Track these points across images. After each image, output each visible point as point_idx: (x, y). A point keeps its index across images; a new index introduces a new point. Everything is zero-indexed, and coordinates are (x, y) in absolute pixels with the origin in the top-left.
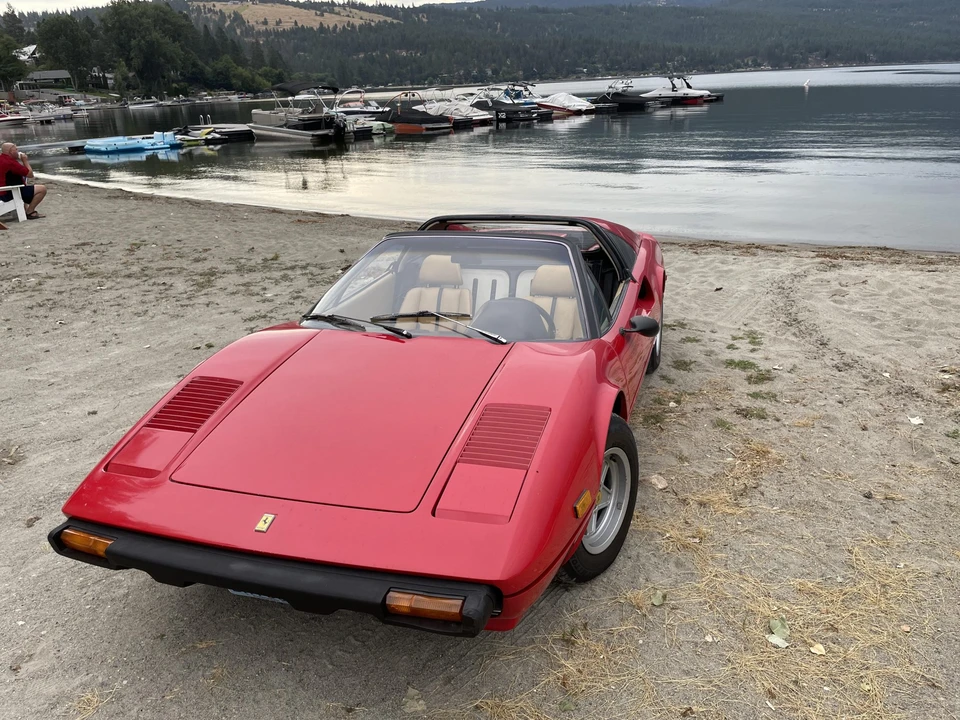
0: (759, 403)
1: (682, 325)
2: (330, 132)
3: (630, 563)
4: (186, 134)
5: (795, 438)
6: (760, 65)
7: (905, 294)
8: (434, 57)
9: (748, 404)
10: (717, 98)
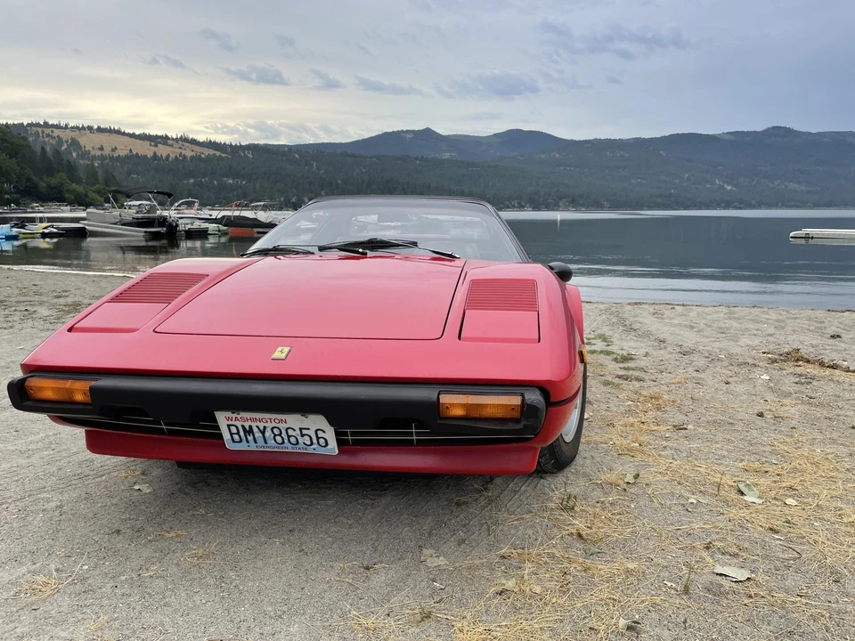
0: (633, 373)
2: (163, 230)
4: (23, 227)
5: (675, 390)
6: (524, 207)
8: (258, 186)
9: (624, 373)
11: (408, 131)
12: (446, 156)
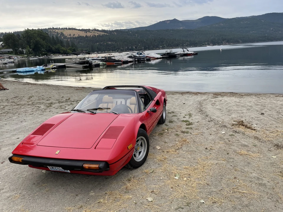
0: (188, 130)
1: (173, 112)
2: (88, 65)
4: (46, 66)
5: (194, 137)
6: (209, 44)
7: (230, 103)
9: (185, 130)
10: (196, 54)
11: (168, 21)
12: (181, 28)
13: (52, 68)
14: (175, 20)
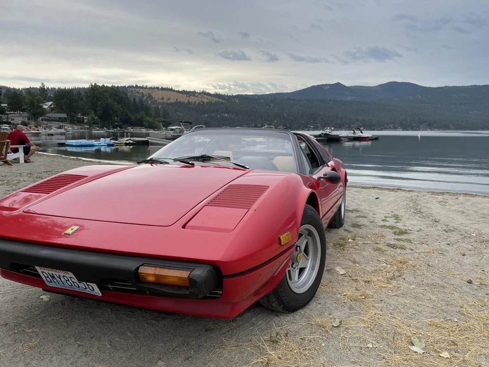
0: (401, 243)
1: (358, 211)
3: (320, 306)
4: (116, 140)
5: (422, 257)
6: (397, 128)
7: (479, 204)
8: (240, 117)
9: (395, 243)
10: (375, 139)
11: (326, 85)
12: (349, 98)
13: (126, 144)
14: (338, 84)
